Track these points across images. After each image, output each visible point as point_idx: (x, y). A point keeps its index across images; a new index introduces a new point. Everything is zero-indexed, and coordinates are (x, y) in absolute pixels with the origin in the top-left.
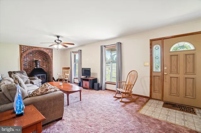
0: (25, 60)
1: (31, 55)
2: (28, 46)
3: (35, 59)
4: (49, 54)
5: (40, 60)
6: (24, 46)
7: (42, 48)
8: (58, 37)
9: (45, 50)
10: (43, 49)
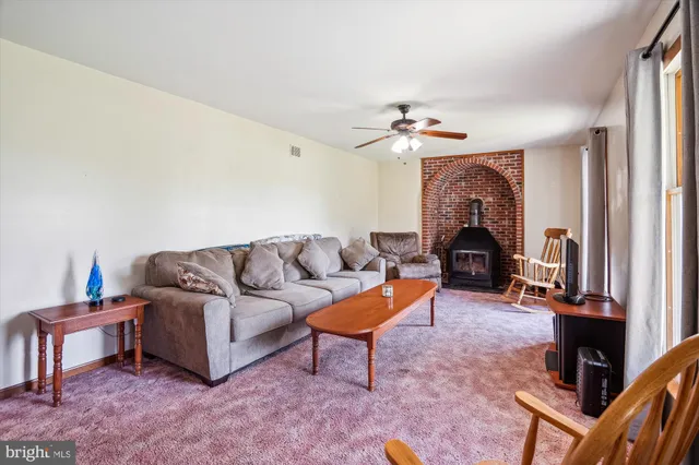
0: (448, 201)
1: (463, 184)
2: (441, 158)
3: (473, 196)
4: (509, 173)
5: (491, 199)
6: (431, 159)
7: (483, 154)
8: (403, 108)
9: (492, 161)
10: (485, 158)
